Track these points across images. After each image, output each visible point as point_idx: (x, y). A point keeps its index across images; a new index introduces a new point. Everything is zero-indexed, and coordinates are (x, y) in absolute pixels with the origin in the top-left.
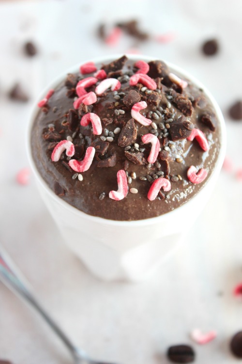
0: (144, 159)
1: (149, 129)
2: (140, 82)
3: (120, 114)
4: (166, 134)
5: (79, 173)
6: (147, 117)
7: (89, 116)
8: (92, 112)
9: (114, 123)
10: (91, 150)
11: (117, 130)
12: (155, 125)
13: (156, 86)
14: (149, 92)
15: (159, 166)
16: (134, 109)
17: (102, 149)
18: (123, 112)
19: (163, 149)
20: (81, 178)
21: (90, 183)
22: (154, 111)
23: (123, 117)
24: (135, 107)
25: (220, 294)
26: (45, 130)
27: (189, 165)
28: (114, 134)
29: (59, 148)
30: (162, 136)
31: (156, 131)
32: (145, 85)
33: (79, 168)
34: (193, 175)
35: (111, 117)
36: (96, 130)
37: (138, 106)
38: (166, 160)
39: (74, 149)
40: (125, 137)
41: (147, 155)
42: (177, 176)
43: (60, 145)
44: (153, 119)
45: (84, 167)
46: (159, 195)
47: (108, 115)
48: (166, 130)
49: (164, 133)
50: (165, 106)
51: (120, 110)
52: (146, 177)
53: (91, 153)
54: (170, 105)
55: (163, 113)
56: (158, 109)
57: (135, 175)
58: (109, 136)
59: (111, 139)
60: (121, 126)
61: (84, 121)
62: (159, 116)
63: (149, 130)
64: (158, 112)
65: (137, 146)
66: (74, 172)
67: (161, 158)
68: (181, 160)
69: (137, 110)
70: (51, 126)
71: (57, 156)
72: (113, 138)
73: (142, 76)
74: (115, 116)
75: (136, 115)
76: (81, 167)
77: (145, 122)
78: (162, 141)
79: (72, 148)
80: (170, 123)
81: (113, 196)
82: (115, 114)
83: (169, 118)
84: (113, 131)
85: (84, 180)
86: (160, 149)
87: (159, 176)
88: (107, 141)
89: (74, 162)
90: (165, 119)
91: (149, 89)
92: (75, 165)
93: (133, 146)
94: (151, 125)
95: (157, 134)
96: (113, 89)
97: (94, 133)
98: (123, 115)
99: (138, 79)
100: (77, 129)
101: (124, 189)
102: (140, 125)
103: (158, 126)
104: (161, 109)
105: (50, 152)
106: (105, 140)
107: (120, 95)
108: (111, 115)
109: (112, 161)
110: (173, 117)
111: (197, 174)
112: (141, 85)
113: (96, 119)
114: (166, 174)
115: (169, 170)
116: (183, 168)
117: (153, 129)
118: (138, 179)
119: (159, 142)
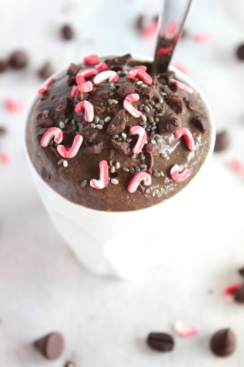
0: (129, 149)
1: (139, 120)
2: (137, 76)
3: (113, 104)
4: (155, 127)
5: (65, 159)
6: (139, 110)
7: (83, 103)
8: (87, 100)
9: (106, 111)
10: (79, 138)
11: (107, 119)
12: (145, 118)
13: (152, 81)
14: (144, 86)
15: (144, 158)
16: (127, 100)
17: (90, 135)
18: (116, 102)
19: (149, 142)
20: (66, 164)
21: (74, 170)
22: (146, 105)
23: (116, 107)
24: (127, 98)
25: (210, 292)
26: (40, 116)
27: (173, 163)
28: (104, 122)
29: (48, 134)
30: (150, 129)
31: (145, 123)
32: (141, 79)
33: (65, 154)
34: (175, 173)
35: (104, 105)
36: (87, 117)
37: (130, 97)
38: (151, 153)
39: (62, 136)
40: (113, 126)
41: (132, 145)
42: (160, 172)
43: (50, 131)
44: (144, 111)
45: (70, 154)
46: (139, 188)
47: (102, 104)
48: (155, 124)
49: (152, 126)
50: (157, 100)
51: (114, 100)
52: (129, 168)
53: (79, 141)
54: (162, 101)
55: (154, 107)
56: (150, 103)
57: (118, 165)
58: (99, 124)
59: (100, 127)
60: (112, 115)
61: (78, 108)
62: (150, 109)
63: (139, 122)
64: (149, 105)
65: (124, 135)
66: (61, 157)
67: (146, 149)
68: (166, 156)
69: (129, 101)
70: (46, 112)
71: (46, 142)
72: (103, 126)
73: (139, 71)
74: (108, 105)
75: (128, 106)
76: (68, 153)
77: (136, 113)
78: (149, 134)
79: (60, 135)
80: (159, 117)
81: (94, 184)
82: (108, 104)
83: (159, 112)
84: (104, 120)
85: (68, 166)
86: (146, 142)
87: (141, 169)
88: (96, 128)
89: (62, 147)
90: (155, 114)
91: (144, 83)
92: (62, 150)
93: (120, 135)
94: (141, 118)
95: (146, 126)
96: (110, 80)
97: (86, 119)
98: (116, 105)
99: (135, 74)
100: (70, 116)
101: (105, 178)
102: (130, 115)
103: (148, 118)
104: (153, 103)
105: (40, 137)
106: (95, 127)
107: (116, 86)
108: (104, 104)
109: (98, 149)
110: (163, 112)
112: (137, 79)
113: (89, 107)
114: (149, 167)
115: (152, 164)
116: (166, 165)
117: (142, 121)
118: (121, 169)
119: (146, 134)
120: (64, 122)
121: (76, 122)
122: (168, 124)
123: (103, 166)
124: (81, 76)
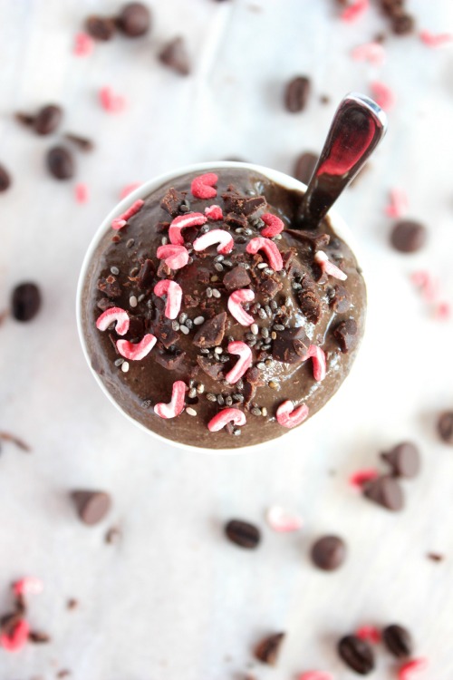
0: (221, 373)
1: (246, 331)
2: (262, 252)
3: (213, 297)
4: (268, 346)
5: (127, 360)
6: (249, 313)
7: (168, 286)
8: (174, 280)
9: (200, 306)
10: (150, 340)
11: (199, 320)
12: (255, 329)
13: (282, 266)
14: (268, 271)
15: (241, 388)
16: (233, 298)
17: (169, 338)
18: (218, 295)
19: (255, 364)
20: (126, 367)
21: (136, 380)
22: (263, 307)
23: (215, 303)
24: (235, 295)
25: (332, 473)
26: (105, 273)
27: (285, 396)
28: (193, 324)
29: (109, 316)
30: (261, 347)
31: (255, 338)
32: (266, 259)
33: (128, 354)
34: (283, 415)
35: (198, 296)
36: (169, 312)
37: (240, 296)
38: (252, 384)
39: (127, 327)
40: (203, 339)
41: (228, 368)
42: (261, 409)
43: (111, 312)
44: (257, 316)
45: (135, 356)
46: (225, 428)
47: (196, 292)
48: (269, 341)
49: (265, 344)
50: (282, 300)
51: (215, 291)
52: (217, 396)
53: (149, 343)
54: (290, 302)
55: (274, 311)
56: (270, 304)
57: (202, 389)
58: (185, 324)
59: (185, 330)
60: (208, 317)
61: (159, 289)
62: (268, 315)
63: (245, 333)
64: (268, 308)
65: (219, 351)
66: (120, 356)
67: (247, 377)
68: (277, 385)
69: (236, 301)
70: (114, 270)
71: (103, 324)
72: (190, 330)
73: (268, 244)
74: (204, 297)
75: (234, 308)
76: (131, 354)
77: (243, 319)
78: (257, 353)
79: (124, 325)
80: (279, 333)
81: (159, 411)
82: (205, 294)
83: (281, 323)
84: (193, 321)
85: (129, 372)
86: (251, 365)
87: (235, 401)
88: (180, 331)
89: (123, 345)
90: (274, 324)
91: (270, 267)
92: (124, 348)
93: (212, 350)
94: (250, 327)
95: (254, 342)
96: (220, 248)
97: (166, 315)
98: (218, 299)
99: (260, 246)
100: (148, 291)
101: (177, 406)
102: (235, 321)
103: (260, 329)
104: (275, 305)
105: (98, 313)
106: (177, 328)
107: (224, 265)
108: (200, 293)
109: (173, 364)
110: (287, 323)
111: (291, 414)
112: (260, 259)
114: (246, 399)
115: (253, 395)
116: (275, 398)
117: (251, 333)
118: (205, 394)
119: (251, 357)
120: (137, 298)
121: (154, 306)
122: (287, 350)
123: (179, 389)
124: (178, 228)
